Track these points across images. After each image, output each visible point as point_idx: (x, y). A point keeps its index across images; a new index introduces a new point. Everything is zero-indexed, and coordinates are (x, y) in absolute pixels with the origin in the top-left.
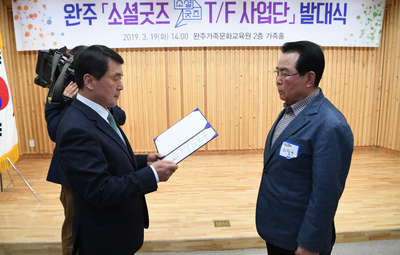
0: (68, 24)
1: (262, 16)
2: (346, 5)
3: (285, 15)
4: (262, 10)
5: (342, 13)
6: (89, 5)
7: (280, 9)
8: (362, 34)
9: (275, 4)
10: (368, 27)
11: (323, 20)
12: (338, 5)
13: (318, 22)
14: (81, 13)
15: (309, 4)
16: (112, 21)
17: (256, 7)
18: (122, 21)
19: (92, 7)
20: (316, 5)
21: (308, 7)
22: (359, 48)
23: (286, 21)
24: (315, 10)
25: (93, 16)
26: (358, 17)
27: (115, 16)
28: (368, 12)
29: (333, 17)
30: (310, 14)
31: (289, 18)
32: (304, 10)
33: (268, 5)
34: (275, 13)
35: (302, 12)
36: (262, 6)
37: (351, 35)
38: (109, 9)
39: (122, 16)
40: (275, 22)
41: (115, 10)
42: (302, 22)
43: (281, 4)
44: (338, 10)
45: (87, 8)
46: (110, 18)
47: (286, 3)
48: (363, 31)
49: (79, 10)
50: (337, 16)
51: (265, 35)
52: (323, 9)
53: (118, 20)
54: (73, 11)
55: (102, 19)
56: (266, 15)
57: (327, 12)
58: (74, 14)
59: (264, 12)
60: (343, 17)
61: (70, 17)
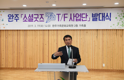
0: (9, 21)
1: (77, 18)
2: (110, 13)
3: (86, 18)
4: (77, 16)
5: (109, 17)
6: (17, 15)
7: (84, 16)
8: (118, 24)
9: (82, 14)
10: (121, 21)
11: (101, 19)
12: (107, 14)
13: (99, 20)
14: (14, 18)
15: (95, 14)
16: (24, 20)
17: (75, 15)
18: (28, 20)
19: (18, 16)
20: (98, 14)
21: (95, 15)
22: (118, 30)
23: (86, 20)
24: (98, 16)
25: (18, 18)
26: (116, 18)
27: (25, 18)
28: (120, 16)
29: (105, 18)
30: (96, 17)
31: (88, 19)
32: (94, 16)
33: (79, 14)
34: (82, 17)
35: (93, 17)
36: (77, 15)
37: (114, 25)
38: (23, 16)
39: (28, 19)
40: (82, 21)
41: (25, 16)
42: (93, 21)
43: (85, 14)
44: (107, 15)
45: (16, 16)
46: (24, 19)
47: (86, 14)
48: (118, 23)
49: (13, 16)
50: (107, 18)
51: (78, 25)
52: (101, 15)
53: (26, 20)
54: (11, 17)
55: (21, 19)
56: (79, 18)
57: (103, 17)
58: (11, 18)
59: (78, 17)
60: (109, 18)
61: (10, 19)
